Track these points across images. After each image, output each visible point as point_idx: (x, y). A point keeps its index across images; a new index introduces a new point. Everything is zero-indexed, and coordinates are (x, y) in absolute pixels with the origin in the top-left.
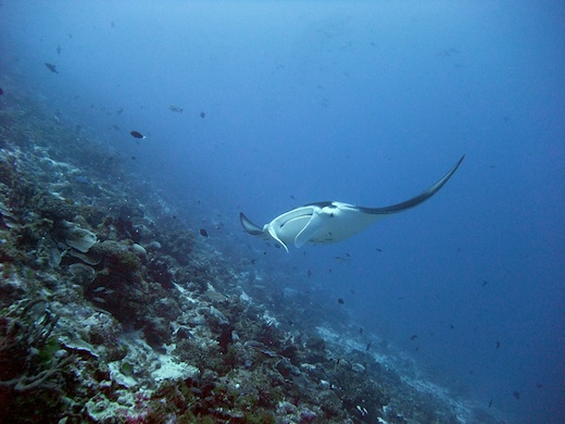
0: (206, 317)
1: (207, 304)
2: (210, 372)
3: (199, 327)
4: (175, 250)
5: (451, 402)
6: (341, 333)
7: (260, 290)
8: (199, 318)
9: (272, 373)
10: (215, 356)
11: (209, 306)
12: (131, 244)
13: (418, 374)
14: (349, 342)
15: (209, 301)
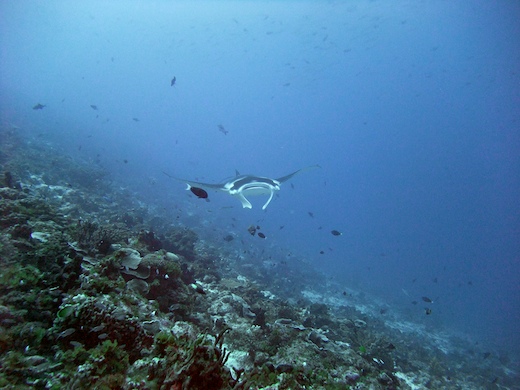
0: (232, 304)
1: (227, 292)
2: (261, 354)
3: (227, 315)
4: (182, 248)
5: (429, 335)
6: (322, 293)
7: (249, 268)
8: (225, 307)
9: (307, 344)
10: (260, 339)
11: (230, 294)
12: (165, 253)
13: (396, 317)
14: (332, 300)
15: (226, 289)
